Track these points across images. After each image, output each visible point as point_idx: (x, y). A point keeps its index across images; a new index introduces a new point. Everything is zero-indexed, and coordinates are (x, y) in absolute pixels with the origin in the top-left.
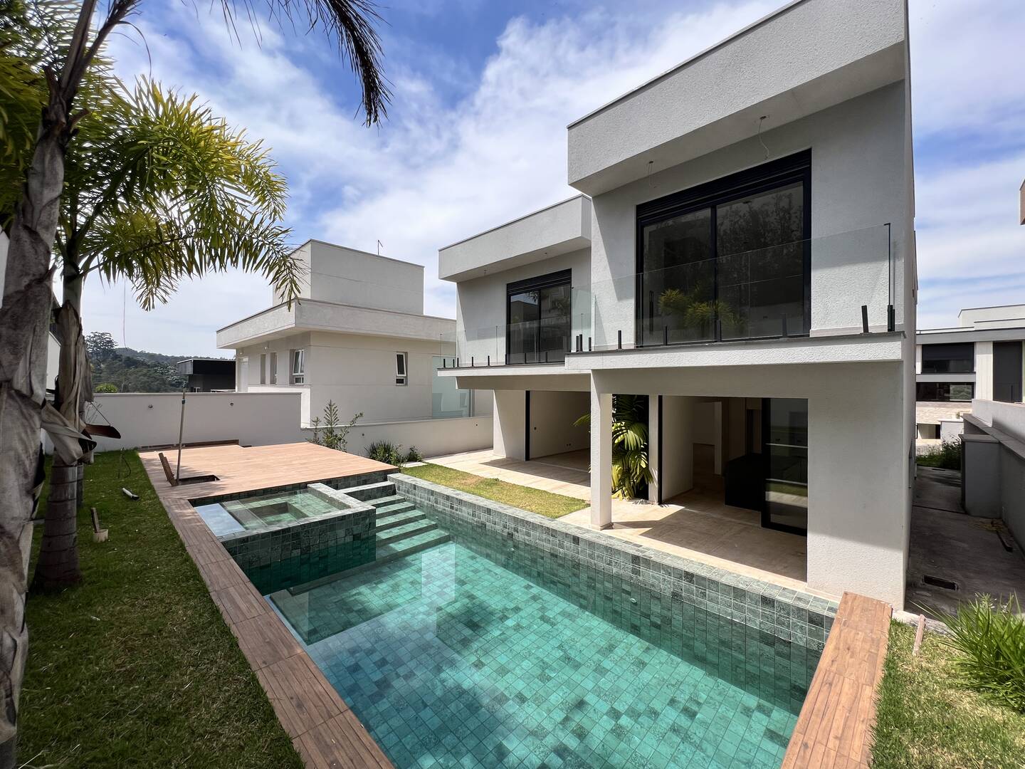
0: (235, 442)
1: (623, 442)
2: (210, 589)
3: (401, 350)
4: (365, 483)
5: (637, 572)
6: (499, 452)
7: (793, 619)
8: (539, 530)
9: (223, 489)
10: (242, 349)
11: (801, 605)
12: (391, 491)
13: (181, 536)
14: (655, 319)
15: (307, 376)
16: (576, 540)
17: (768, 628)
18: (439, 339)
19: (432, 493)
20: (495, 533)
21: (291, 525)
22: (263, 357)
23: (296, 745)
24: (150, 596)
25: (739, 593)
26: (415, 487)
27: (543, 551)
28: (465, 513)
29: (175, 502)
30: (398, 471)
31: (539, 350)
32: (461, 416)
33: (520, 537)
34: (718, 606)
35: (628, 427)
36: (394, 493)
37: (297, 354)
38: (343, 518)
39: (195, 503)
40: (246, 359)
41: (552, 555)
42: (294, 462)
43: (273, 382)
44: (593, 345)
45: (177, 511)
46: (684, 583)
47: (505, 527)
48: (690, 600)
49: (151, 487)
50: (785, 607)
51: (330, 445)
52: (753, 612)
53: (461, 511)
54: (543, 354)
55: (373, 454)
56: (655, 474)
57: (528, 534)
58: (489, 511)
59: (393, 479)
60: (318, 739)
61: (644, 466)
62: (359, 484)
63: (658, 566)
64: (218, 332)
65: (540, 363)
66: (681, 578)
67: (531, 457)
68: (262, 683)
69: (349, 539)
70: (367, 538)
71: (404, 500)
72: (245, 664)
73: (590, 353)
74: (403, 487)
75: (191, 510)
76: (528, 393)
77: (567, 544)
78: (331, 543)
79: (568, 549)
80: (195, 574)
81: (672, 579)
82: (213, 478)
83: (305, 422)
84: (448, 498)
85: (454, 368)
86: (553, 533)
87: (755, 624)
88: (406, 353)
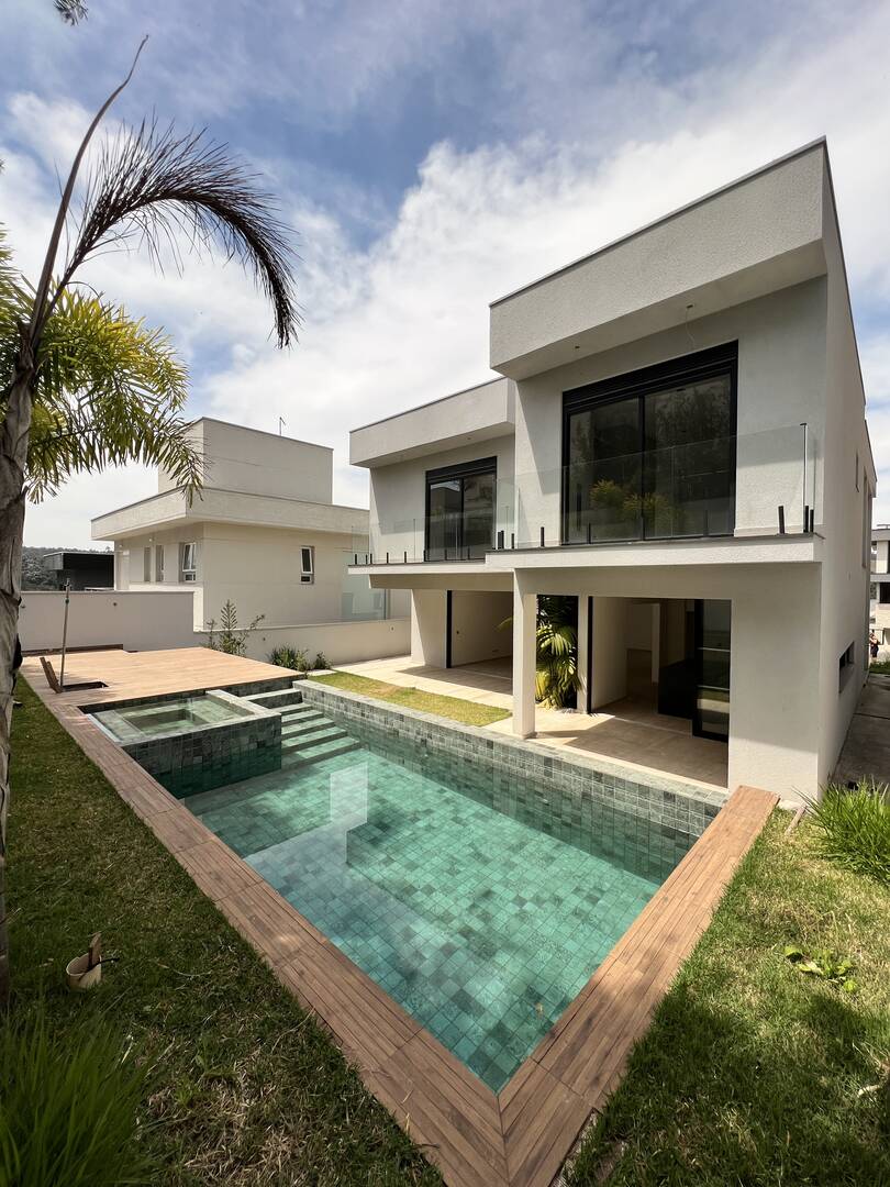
0: (119, 647)
1: (549, 647)
2: (117, 788)
3: (307, 544)
4: (268, 690)
5: (549, 774)
6: (418, 659)
7: (692, 813)
8: (454, 735)
9: (114, 696)
10: (122, 542)
11: (699, 798)
12: (297, 698)
13: (77, 741)
14: (583, 513)
15: (199, 572)
16: (490, 744)
17: (669, 822)
18: (350, 532)
19: (342, 700)
20: (408, 739)
21: (192, 731)
22: (147, 552)
23: (218, 906)
24: (56, 795)
25: (644, 790)
26: (323, 694)
27: (458, 757)
28: (377, 720)
29: (65, 710)
30: (306, 677)
31: (461, 545)
32: (375, 619)
33: (433, 743)
34: (625, 803)
35: (556, 630)
36: (300, 701)
37: (188, 547)
38: (247, 724)
39: (85, 709)
40: (126, 553)
41: (466, 760)
42: (189, 668)
43: (159, 579)
44: (516, 542)
45: (68, 717)
46: (593, 783)
47: (418, 734)
48: (598, 798)
49: (33, 694)
50: (685, 801)
51: (228, 650)
52: (656, 808)
53: (372, 717)
54: (465, 549)
55: (276, 659)
56: (584, 681)
57: (442, 740)
58: (402, 717)
59: (299, 686)
60: (238, 902)
61: (572, 672)
62: (261, 691)
63: (569, 767)
64: (92, 521)
65: (462, 560)
66: (590, 778)
67: (453, 664)
68: (181, 862)
69: (253, 746)
70: (273, 746)
71: (312, 708)
72: (162, 849)
73: (513, 551)
74: (310, 695)
75: (82, 717)
76: (450, 593)
77: (481, 748)
78: (235, 750)
79: (482, 754)
80: (99, 775)
81: (583, 779)
82: (100, 685)
83: (198, 625)
84: (358, 704)
85: (366, 565)
86: (467, 738)
87: (658, 819)
88: (313, 547)
